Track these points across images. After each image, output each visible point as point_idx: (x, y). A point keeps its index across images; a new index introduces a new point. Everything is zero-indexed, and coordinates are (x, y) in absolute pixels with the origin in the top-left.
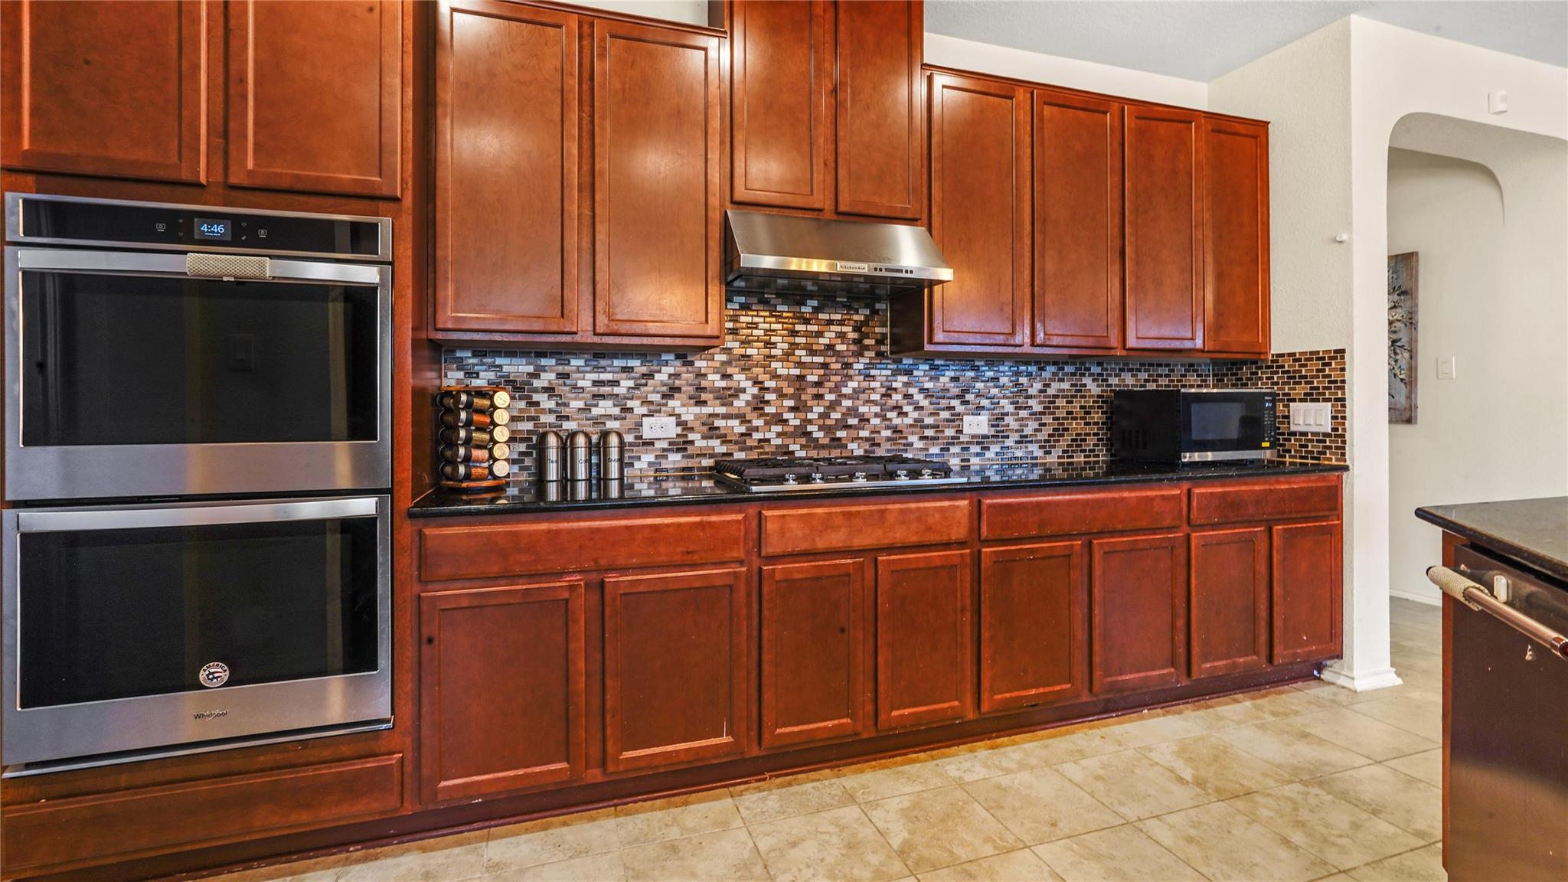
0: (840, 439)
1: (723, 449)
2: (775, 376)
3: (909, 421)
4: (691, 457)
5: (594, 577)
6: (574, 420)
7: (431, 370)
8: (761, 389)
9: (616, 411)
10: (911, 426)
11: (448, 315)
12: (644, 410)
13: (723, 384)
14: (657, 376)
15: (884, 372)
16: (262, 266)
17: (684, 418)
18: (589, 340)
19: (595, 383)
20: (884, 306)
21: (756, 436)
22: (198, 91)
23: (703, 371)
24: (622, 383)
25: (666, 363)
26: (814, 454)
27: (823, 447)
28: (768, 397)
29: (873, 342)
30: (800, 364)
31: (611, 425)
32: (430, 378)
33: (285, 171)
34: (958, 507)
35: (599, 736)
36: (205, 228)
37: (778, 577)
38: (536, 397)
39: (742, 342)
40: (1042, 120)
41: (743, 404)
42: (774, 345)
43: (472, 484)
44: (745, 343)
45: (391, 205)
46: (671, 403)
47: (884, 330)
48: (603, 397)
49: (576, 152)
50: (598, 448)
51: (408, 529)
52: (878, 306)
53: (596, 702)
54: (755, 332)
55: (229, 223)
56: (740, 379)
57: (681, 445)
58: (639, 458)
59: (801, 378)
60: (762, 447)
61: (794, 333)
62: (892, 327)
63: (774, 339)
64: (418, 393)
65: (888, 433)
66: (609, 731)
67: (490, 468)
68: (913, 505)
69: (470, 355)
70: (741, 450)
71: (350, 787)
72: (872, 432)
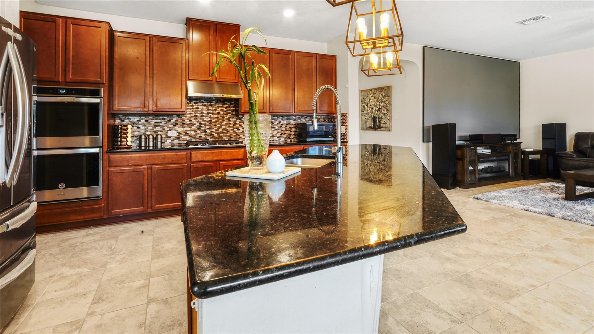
0: (221, 136)
1: (190, 139)
2: (203, 120)
3: (240, 131)
4: (180, 141)
5: (150, 166)
6: (149, 132)
7: (112, 120)
8: (200, 124)
9: (161, 129)
10: (241, 133)
11: (116, 107)
12: (168, 129)
13: (190, 122)
14: (172, 121)
15: (234, 119)
16: (74, 99)
17: (179, 131)
18: (152, 113)
19: (155, 123)
20: (234, 102)
21: (198, 135)
22: (59, 62)
23: (184, 119)
24: (162, 122)
25: (174, 117)
26: (214, 140)
27: (217, 138)
28: (201, 125)
29: (231, 111)
30: (210, 117)
31: (159, 133)
32: (112, 122)
33: (78, 78)
34: (241, 151)
35: (151, 202)
36: (61, 91)
37: (195, 166)
38: (139, 126)
39: (195, 112)
40: (272, 57)
41: (195, 127)
42: (203, 113)
43: (122, 147)
44: (196, 112)
45: (103, 85)
46: (175, 127)
47: (234, 108)
48: (157, 126)
49: (148, 69)
50: (155, 139)
51: (106, 156)
52: (232, 102)
53: (150, 194)
54: (198, 109)
55: (66, 90)
56: (194, 121)
57: (178, 138)
58: (167, 141)
59: (211, 120)
60: (200, 138)
61: (209, 110)
62: (236, 108)
63: (203, 111)
64: (109, 126)
65: (235, 134)
66: (153, 200)
67: (126, 143)
68: (229, 150)
69: (122, 116)
70: (194, 139)
71: (92, 211)
72: (230, 134)
